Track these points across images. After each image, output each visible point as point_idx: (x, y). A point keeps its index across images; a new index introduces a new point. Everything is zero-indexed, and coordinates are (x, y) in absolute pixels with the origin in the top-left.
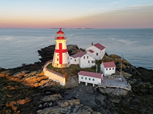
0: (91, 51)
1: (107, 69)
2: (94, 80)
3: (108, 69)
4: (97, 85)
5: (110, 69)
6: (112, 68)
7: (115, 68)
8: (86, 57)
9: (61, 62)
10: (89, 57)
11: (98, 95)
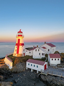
0: (44, 48)
1: (52, 60)
2: (37, 67)
3: (54, 59)
4: (40, 72)
5: (55, 60)
6: (57, 59)
7: (60, 59)
8: (37, 50)
9: (18, 52)
10: (40, 50)
11: (38, 82)
